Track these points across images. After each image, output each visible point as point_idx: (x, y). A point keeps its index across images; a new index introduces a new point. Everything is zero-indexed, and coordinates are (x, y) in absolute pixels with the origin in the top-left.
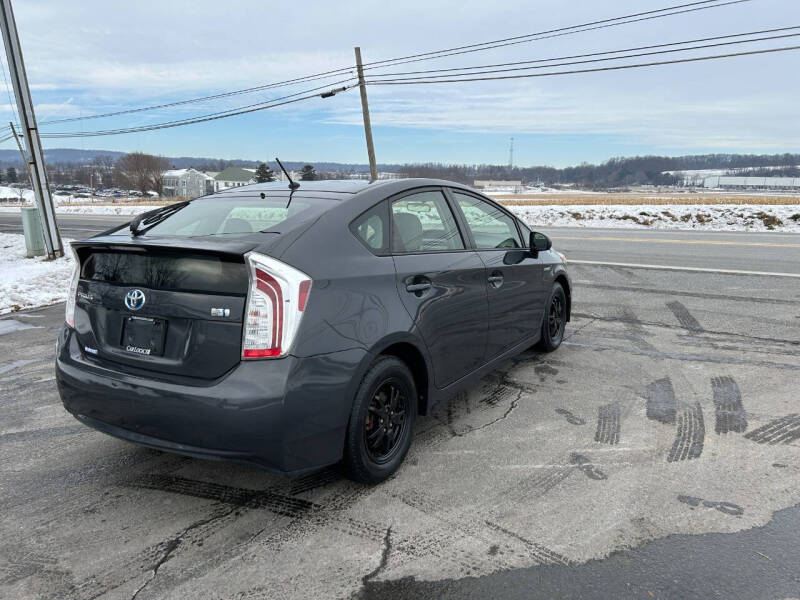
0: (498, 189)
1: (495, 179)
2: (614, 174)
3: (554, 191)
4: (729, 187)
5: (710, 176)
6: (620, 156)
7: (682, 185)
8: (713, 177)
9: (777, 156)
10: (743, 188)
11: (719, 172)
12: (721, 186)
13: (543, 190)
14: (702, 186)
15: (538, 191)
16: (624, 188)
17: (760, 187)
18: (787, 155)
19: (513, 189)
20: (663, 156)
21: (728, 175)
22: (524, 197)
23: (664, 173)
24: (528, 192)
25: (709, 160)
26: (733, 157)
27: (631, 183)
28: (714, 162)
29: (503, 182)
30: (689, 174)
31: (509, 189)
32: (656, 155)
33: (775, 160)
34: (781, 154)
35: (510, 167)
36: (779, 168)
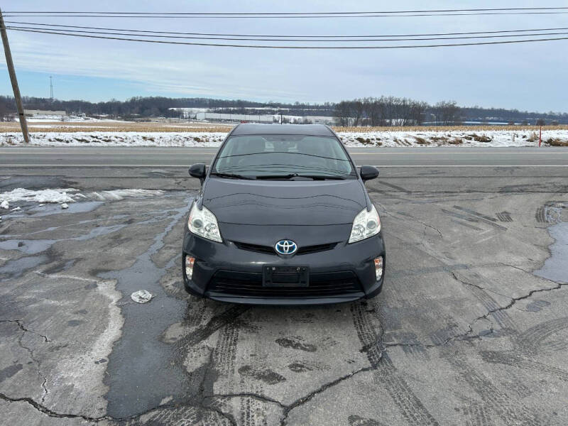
0: (46, 117)
1: (41, 109)
2: (137, 109)
3: (95, 120)
4: (212, 120)
5: (199, 112)
6: (139, 96)
7: (183, 118)
8: (201, 112)
9: (233, 102)
10: (220, 120)
11: (204, 110)
12: (206, 119)
13: (86, 119)
14: (195, 118)
15: (81, 120)
16: (146, 119)
17: (229, 120)
18: (239, 101)
19: (60, 117)
20: (168, 97)
21: (209, 112)
22: (71, 124)
23: (170, 109)
24: (73, 121)
25: (196, 101)
26: (210, 100)
27: (149, 115)
28: (199, 103)
29: (49, 112)
30: (186, 110)
31: (56, 117)
32: (163, 96)
33: (232, 104)
34: (236, 100)
35: (51, 99)
36: (236, 109)
